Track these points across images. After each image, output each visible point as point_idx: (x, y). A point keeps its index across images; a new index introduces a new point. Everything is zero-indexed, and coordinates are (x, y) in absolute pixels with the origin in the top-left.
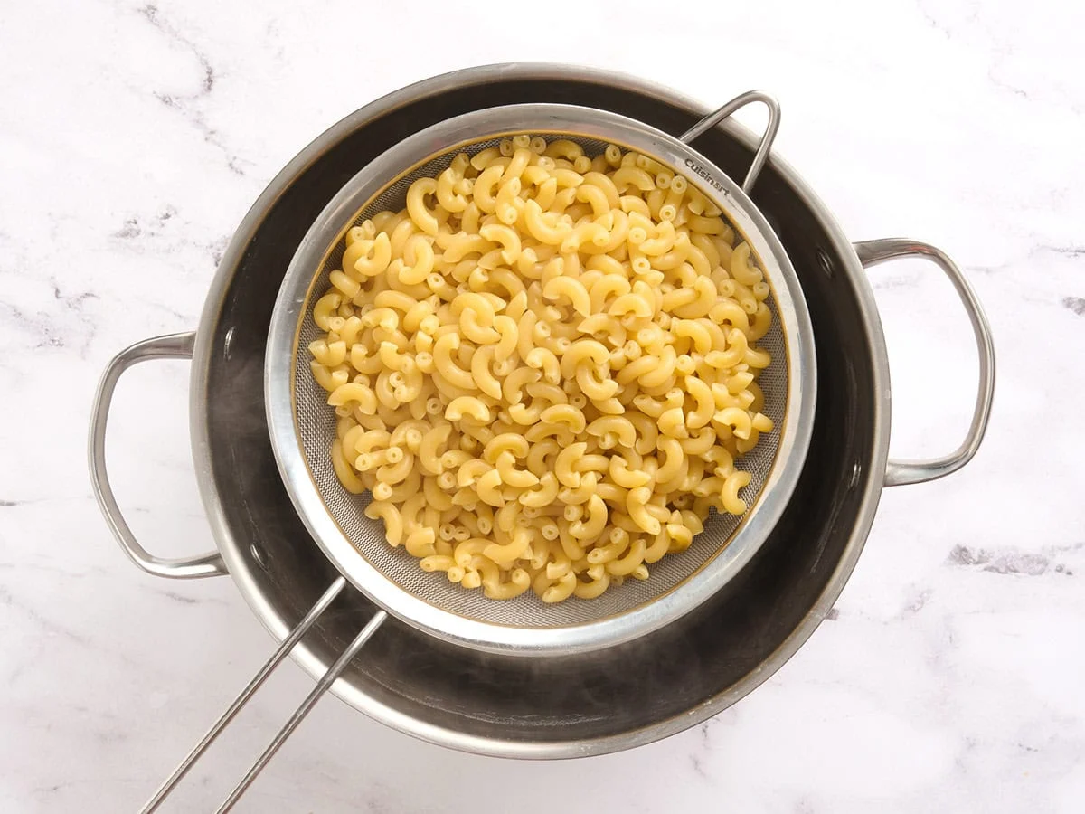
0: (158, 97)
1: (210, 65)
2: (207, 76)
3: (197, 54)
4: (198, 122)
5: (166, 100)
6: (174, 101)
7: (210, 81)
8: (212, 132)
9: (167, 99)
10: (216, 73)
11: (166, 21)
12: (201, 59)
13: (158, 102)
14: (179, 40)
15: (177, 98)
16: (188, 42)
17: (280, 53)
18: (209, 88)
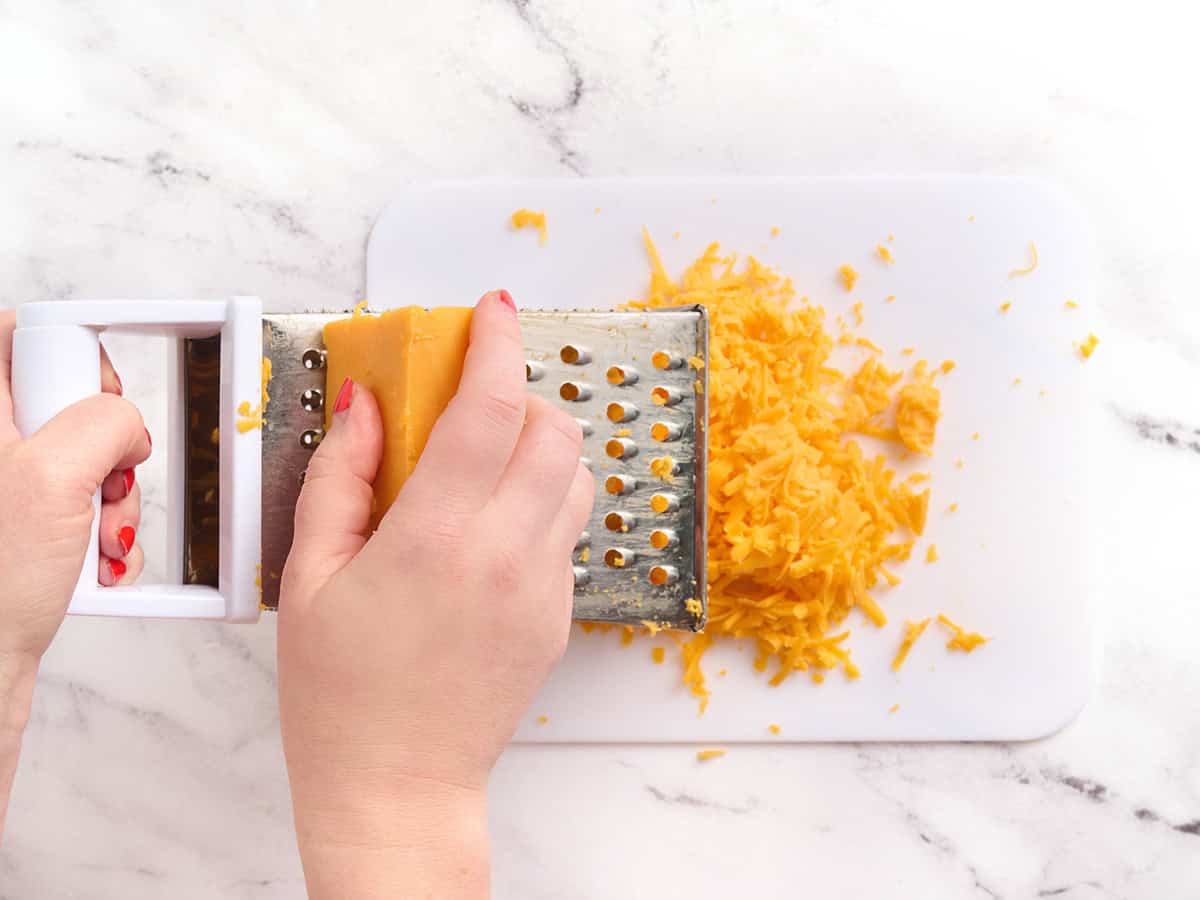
0: (514, 103)
1: (581, 75)
2: (573, 88)
3: (567, 61)
4: (556, 140)
5: (522, 108)
6: (532, 110)
7: (578, 94)
8: (571, 154)
9: (524, 107)
10: (587, 84)
11: (538, 17)
12: (571, 66)
13: (512, 109)
14: (550, 40)
15: (536, 108)
16: (559, 45)
17: (664, 76)
18: (575, 102)
